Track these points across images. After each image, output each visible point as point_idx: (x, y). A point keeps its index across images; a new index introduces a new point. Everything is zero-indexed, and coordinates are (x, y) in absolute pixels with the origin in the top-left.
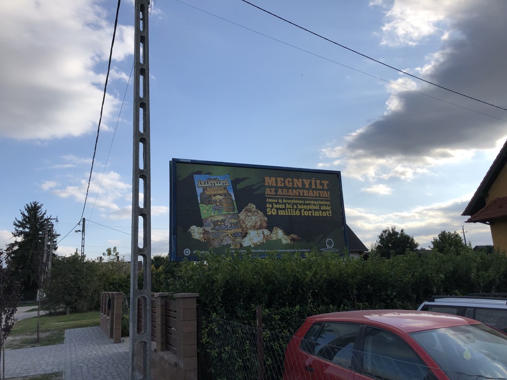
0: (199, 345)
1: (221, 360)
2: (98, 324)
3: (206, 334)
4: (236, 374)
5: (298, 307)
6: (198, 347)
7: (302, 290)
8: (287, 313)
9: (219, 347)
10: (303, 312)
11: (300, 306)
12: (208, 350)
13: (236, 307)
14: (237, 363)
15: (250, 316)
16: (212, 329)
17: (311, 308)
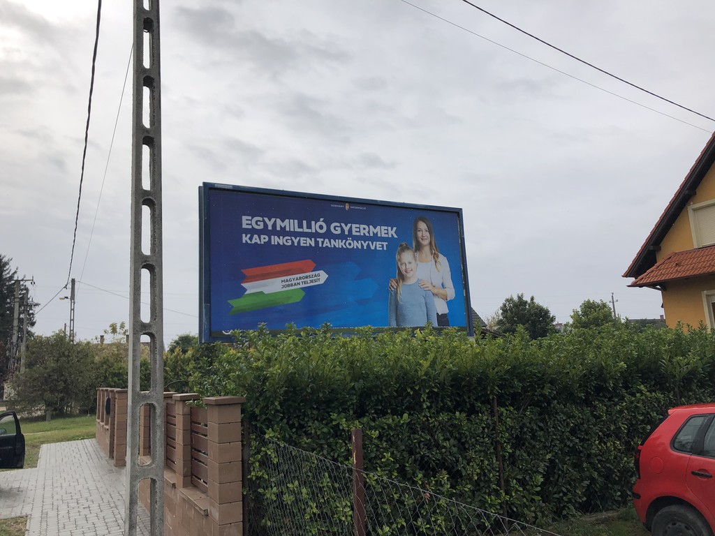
0: (245, 482)
1: (282, 506)
2: (93, 436)
3: (257, 464)
4: (307, 527)
5: (406, 416)
6: (243, 486)
7: (412, 389)
8: (389, 426)
9: (278, 484)
10: (415, 424)
11: (410, 414)
12: (260, 490)
13: (306, 419)
14: (308, 510)
15: (329, 433)
16: (266, 454)
17: (427, 417)
